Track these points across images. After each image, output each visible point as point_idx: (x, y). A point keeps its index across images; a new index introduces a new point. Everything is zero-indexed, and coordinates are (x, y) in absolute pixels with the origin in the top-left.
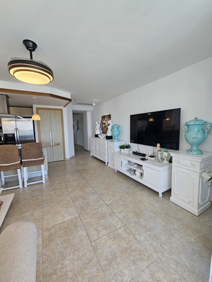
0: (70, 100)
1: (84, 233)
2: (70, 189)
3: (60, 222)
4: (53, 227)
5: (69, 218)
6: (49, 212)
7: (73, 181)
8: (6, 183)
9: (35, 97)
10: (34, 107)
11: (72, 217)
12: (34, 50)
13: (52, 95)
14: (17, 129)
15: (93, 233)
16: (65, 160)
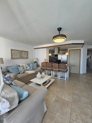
0: (83, 44)
1: (70, 111)
2: (74, 88)
3: (63, 98)
4: (60, 98)
5: (67, 100)
6: (62, 92)
7: (78, 85)
8: (55, 75)
9: (67, 46)
10: (68, 49)
11: (69, 100)
12: (60, 30)
13: (73, 44)
14: (62, 58)
15: (74, 115)
16: (79, 74)
